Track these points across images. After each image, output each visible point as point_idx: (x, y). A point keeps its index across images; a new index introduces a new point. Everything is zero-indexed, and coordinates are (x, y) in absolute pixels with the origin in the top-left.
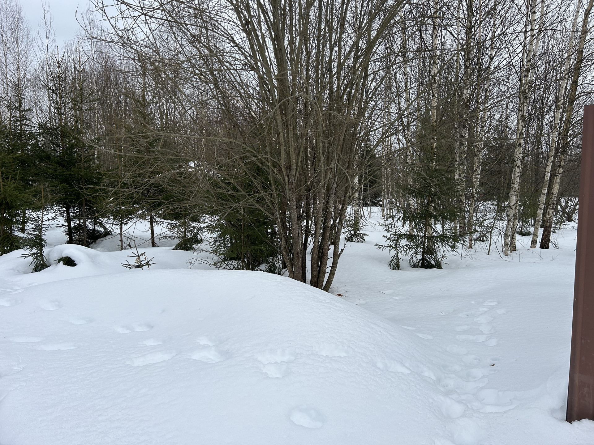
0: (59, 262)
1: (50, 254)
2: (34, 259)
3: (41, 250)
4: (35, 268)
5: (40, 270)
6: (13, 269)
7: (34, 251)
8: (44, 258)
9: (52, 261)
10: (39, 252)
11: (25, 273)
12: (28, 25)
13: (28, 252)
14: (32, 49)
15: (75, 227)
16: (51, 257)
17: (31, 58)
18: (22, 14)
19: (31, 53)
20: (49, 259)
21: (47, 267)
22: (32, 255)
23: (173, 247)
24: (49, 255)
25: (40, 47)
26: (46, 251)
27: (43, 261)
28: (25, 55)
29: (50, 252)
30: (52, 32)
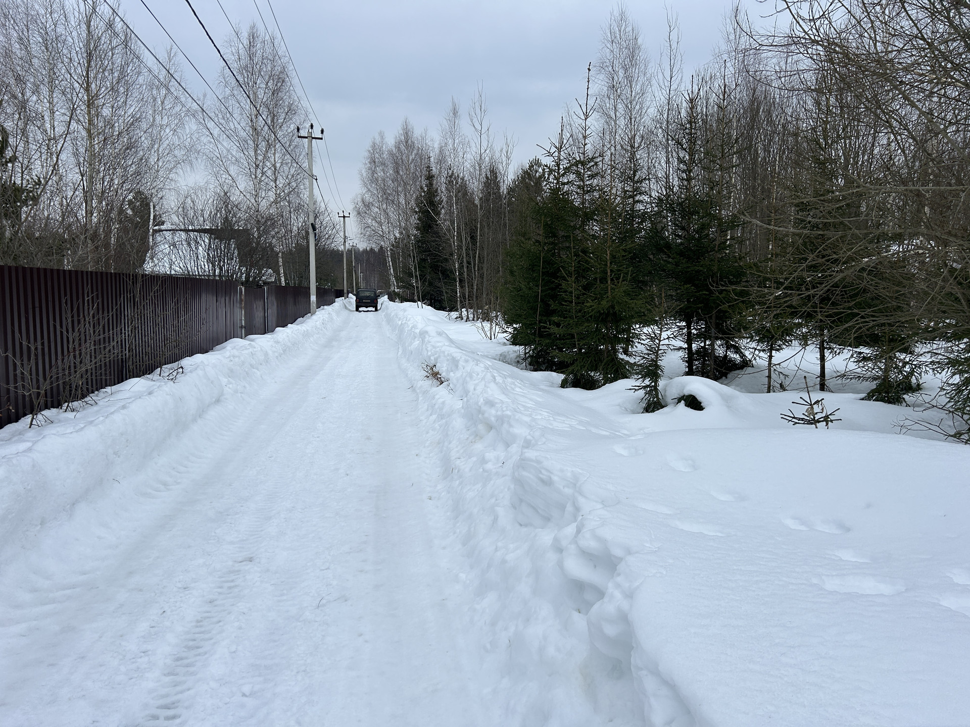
0: (679, 401)
1: (668, 389)
2: (646, 394)
3: (656, 382)
4: (647, 408)
5: (653, 411)
6: (619, 405)
7: (647, 382)
8: (660, 394)
9: (669, 400)
10: (653, 384)
11: (634, 412)
12: (646, 55)
13: (638, 383)
14: (650, 90)
15: (698, 351)
16: (667, 394)
17: (648, 103)
18: (640, 41)
19: (648, 96)
20: (665, 395)
21: (663, 407)
22: (645, 387)
23: (863, 395)
24: (665, 391)
25: (661, 84)
26: (661, 383)
27: (658, 399)
28: (640, 100)
29: (666, 386)
30: (679, 57)
